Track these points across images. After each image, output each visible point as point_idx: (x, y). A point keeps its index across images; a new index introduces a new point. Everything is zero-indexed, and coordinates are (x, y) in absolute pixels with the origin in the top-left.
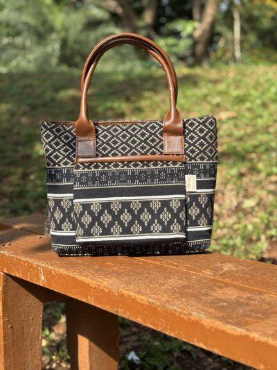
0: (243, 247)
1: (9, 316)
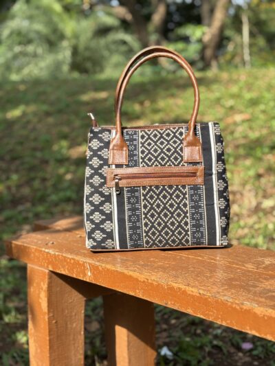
0: (265, 246)
1: (53, 312)
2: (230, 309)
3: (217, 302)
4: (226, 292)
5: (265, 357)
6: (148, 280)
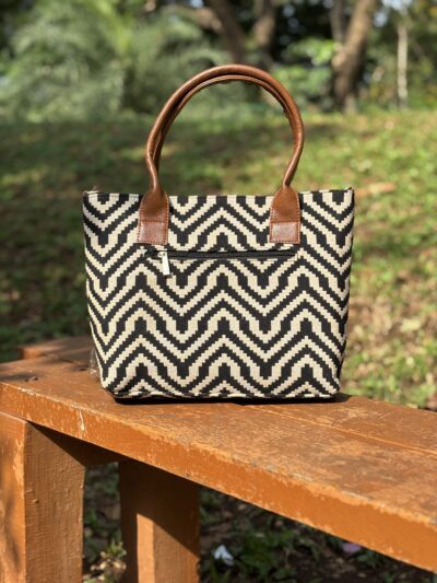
0: (398, 392)
1: (33, 485)
2: (274, 484)
3: (257, 473)
5: (377, 566)
6: (163, 438)
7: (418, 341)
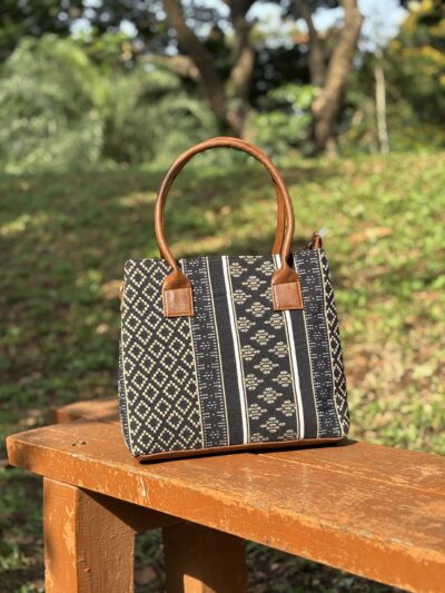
0: (419, 441)
1: (85, 554)
3: (348, 538)
4: (362, 523)
6: (238, 503)
7: (433, 387)
